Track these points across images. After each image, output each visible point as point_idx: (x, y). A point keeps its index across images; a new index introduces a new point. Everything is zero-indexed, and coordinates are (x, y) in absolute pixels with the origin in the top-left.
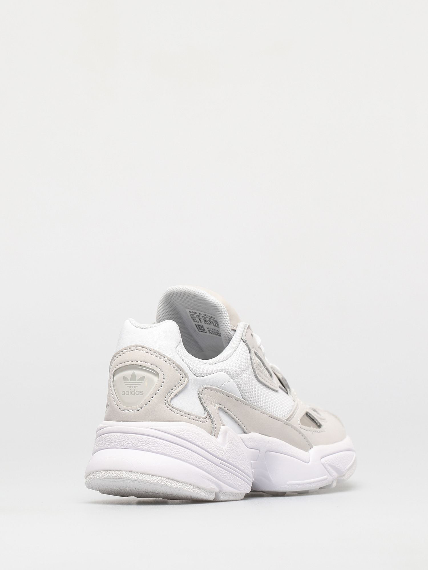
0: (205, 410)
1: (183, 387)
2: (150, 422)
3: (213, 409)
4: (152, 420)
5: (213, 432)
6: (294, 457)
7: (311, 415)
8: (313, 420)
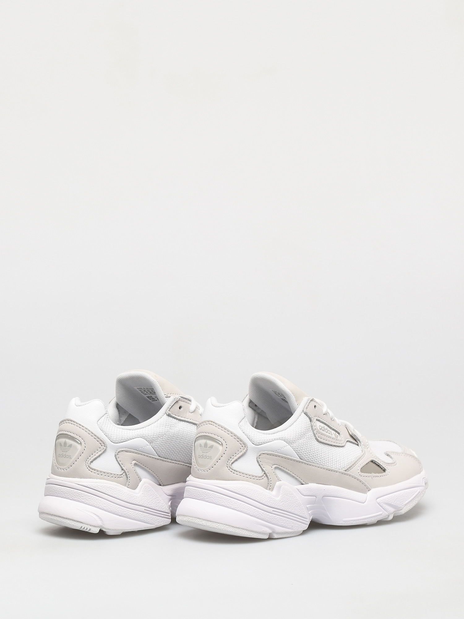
0: (263, 470)
1: (242, 454)
2: (215, 481)
3: (268, 469)
4: (217, 479)
5: (268, 487)
6: (350, 500)
7: (376, 462)
8: (379, 466)
